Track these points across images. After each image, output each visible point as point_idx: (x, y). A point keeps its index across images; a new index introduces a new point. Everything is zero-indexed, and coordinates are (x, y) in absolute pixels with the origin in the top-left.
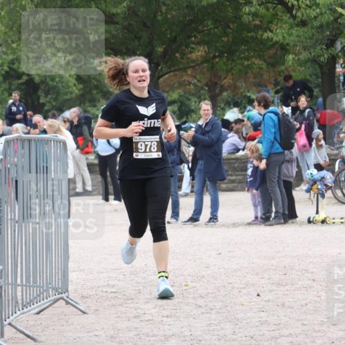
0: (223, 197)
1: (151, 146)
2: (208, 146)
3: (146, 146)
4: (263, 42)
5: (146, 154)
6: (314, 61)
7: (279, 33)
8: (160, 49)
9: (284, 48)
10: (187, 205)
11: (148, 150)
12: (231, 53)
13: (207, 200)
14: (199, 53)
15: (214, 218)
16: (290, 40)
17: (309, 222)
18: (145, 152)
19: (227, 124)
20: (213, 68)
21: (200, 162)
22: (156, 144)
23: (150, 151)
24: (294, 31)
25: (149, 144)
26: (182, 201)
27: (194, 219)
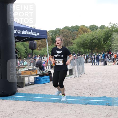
0: (99, 63)
1: (60, 62)
2: (98, 58)
3: (58, 62)
4: (103, 47)
5: (58, 64)
6: (108, 49)
7: (105, 46)
8: (92, 48)
9: (105, 48)
10: (96, 64)
11: (59, 63)
12: (100, 48)
13: (98, 63)
14: (97, 48)
15: (98, 65)
16: (106, 47)
17: (108, 65)
18: (58, 63)
19: (99, 55)
20: (98, 50)
21: (97, 60)
22: (62, 61)
23: (60, 63)
24: (106, 46)
25: (59, 61)
26: (95, 63)
27: (96, 65)
